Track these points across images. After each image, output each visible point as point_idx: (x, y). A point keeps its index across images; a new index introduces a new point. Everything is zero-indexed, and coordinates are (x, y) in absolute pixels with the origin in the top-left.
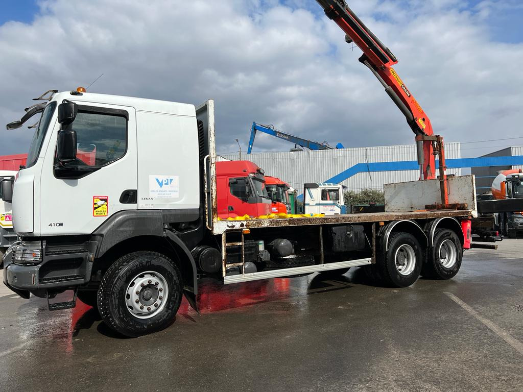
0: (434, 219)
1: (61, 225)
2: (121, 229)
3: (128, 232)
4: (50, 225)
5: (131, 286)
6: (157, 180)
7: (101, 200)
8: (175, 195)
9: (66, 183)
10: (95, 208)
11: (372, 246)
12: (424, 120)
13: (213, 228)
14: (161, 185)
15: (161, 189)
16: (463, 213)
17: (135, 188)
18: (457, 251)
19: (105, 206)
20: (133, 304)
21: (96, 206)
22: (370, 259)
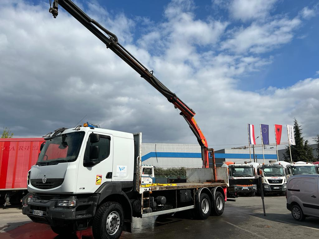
0: (214, 187)
1: (84, 188)
2: (107, 191)
3: (109, 192)
4: (80, 189)
5: (108, 218)
6: (119, 168)
7: (100, 177)
8: (125, 175)
9: (88, 169)
10: (97, 181)
11: (194, 199)
12: (204, 140)
13: (139, 191)
14: (121, 170)
15: (121, 172)
16: (224, 185)
17: (111, 171)
18: (223, 202)
19: (100, 180)
20: (109, 228)
21: (97, 180)
22: (193, 206)
